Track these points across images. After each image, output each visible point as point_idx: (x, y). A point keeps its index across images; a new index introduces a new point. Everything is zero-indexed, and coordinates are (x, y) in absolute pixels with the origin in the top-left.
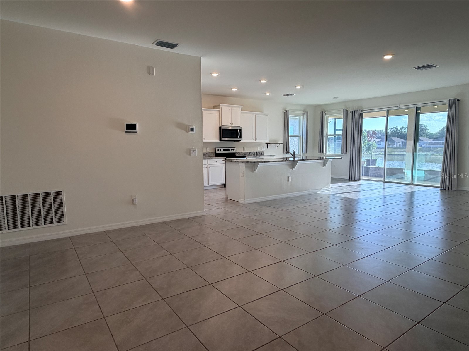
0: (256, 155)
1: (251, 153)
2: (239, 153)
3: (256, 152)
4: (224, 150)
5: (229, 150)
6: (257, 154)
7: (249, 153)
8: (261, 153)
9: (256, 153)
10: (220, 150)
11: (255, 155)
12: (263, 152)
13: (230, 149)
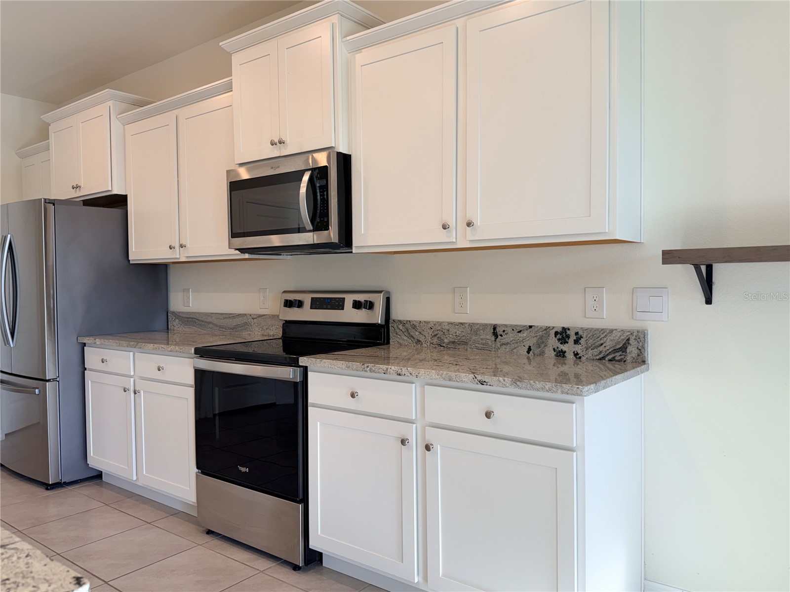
0: (561, 354)
1: (506, 339)
2: (414, 327)
3: (563, 335)
4: (317, 304)
5: (338, 304)
6: (567, 348)
7: (495, 335)
8: (609, 344)
9: (553, 342)
10: (300, 304)
11: (550, 353)
12: (640, 337)
13: (349, 300)
